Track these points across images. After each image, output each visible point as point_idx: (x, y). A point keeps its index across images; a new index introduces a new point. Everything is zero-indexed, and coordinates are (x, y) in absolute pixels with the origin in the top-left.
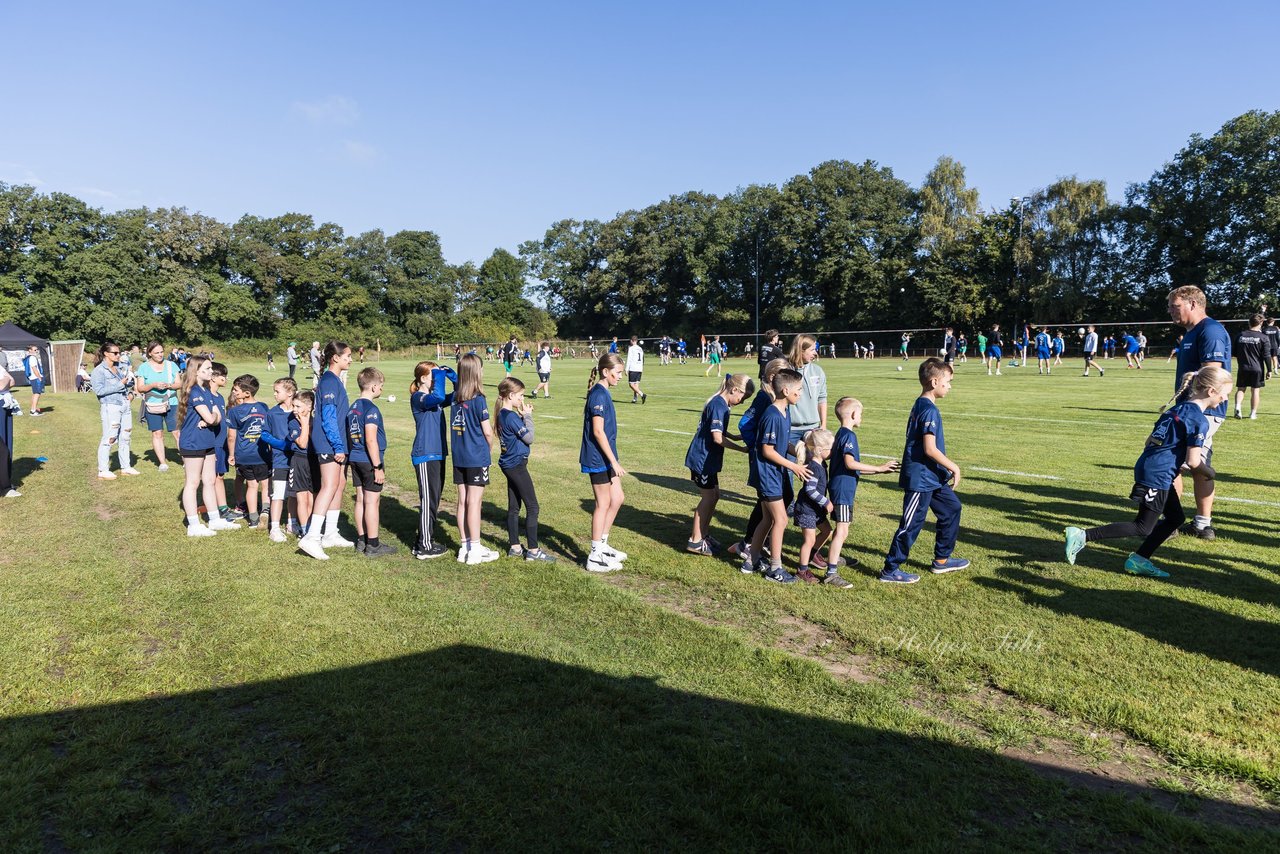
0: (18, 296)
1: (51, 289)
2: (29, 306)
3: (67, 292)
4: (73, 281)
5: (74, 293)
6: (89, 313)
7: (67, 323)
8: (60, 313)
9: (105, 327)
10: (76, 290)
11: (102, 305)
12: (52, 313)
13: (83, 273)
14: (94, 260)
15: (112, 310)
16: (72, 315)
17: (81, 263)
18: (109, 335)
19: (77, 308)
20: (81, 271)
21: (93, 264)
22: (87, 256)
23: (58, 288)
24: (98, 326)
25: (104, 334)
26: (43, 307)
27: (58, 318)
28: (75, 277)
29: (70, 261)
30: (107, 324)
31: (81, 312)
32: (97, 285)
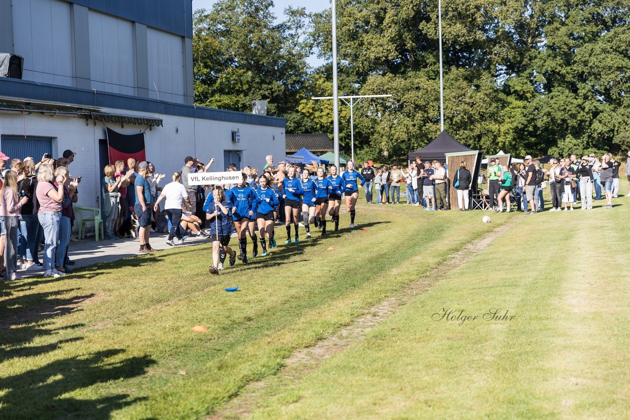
0: (526, 99)
1: (560, 88)
2: (536, 108)
3: (574, 90)
4: (582, 77)
5: (581, 92)
6: (596, 114)
7: (573, 127)
8: (566, 116)
9: (613, 131)
10: (584, 88)
11: (611, 104)
12: (559, 116)
13: (591, 67)
14: (604, 51)
15: (621, 110)
16: (579, 118)
17: (590, 55)
18: (616, 140)
19: (583, 109)
20: (589, 65)
21: (603, 56)
22: (599, 46)
23: (567, 87)
24: (605, 129)
25: (610, 139)
26: (549, 109)
27: (564, 121)
28: (583, 72)
29: (579, 53)
30: (614, 126)
31: (588, 113)
32: (607, 79)
